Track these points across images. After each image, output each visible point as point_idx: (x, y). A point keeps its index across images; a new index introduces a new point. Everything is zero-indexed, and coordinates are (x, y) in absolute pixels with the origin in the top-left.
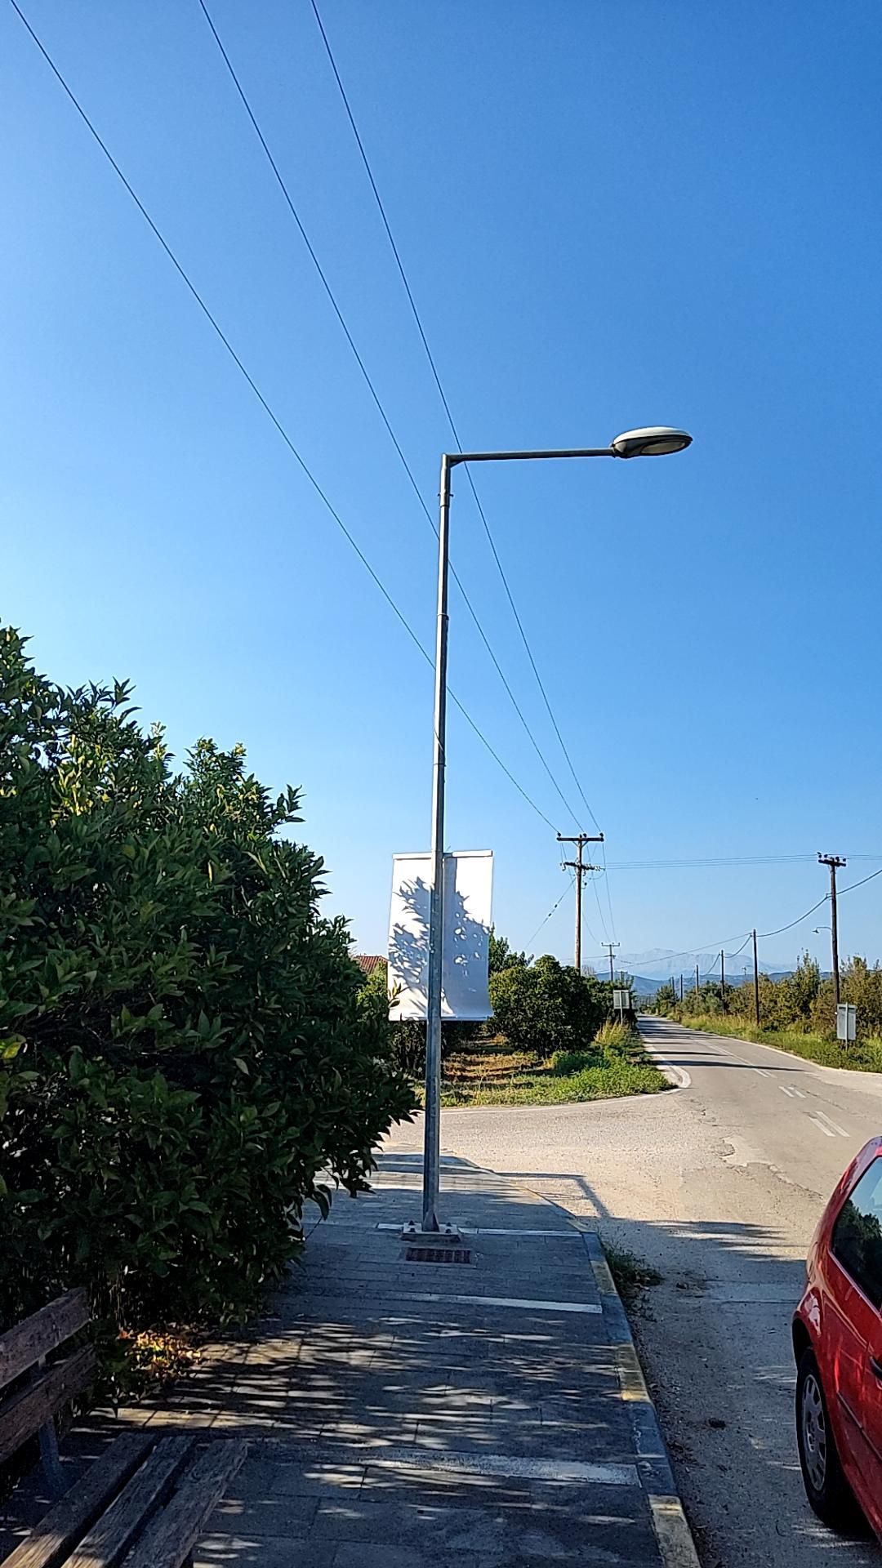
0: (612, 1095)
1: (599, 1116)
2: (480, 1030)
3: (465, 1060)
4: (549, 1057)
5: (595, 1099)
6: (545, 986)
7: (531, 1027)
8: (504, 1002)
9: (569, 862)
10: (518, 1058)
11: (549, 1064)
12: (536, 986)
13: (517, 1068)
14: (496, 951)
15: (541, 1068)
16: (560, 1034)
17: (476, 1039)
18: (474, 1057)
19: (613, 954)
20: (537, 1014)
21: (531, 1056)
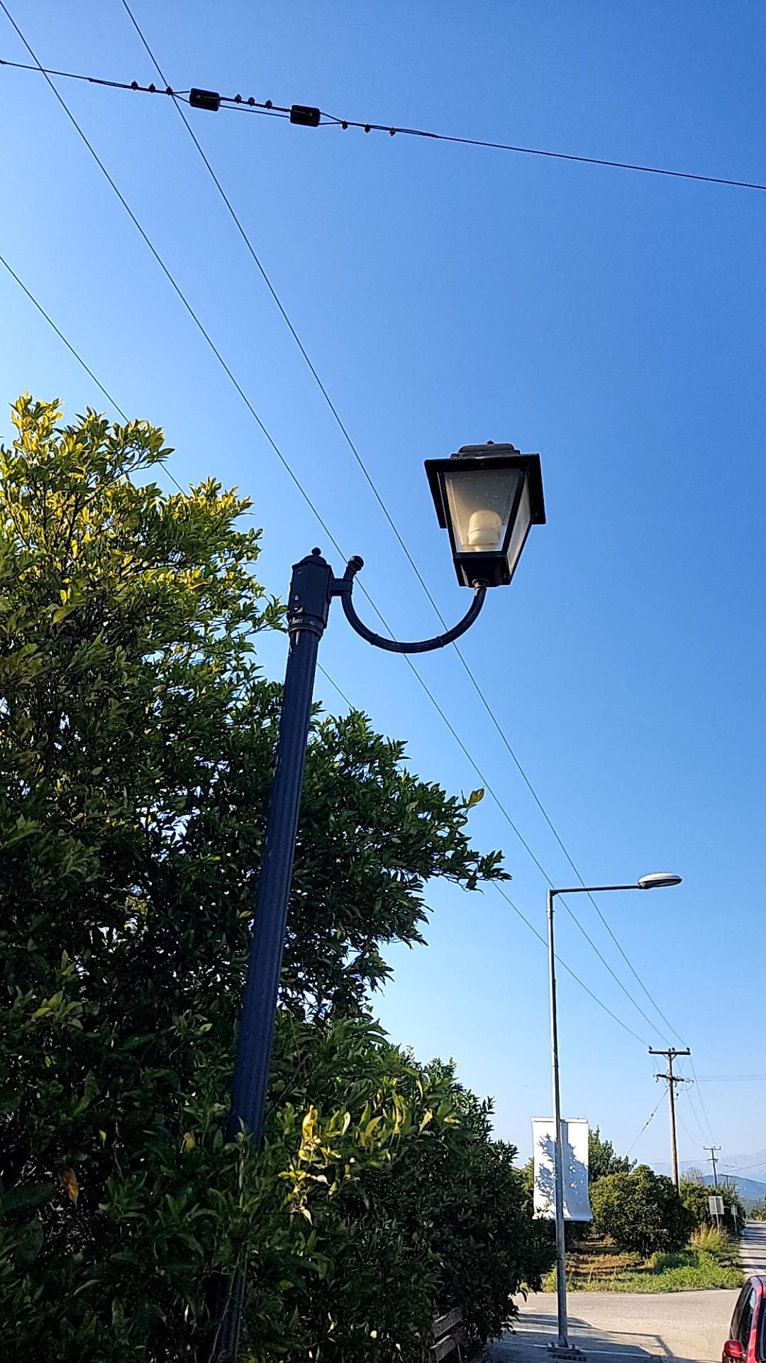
0: (696, 1288)
1: (682, 1302)
2: (590, 1232)
3: (578, 1259)
4: (650, 1258)
5: (681, 1291)
6: (643, 1192)
7: (633, 1230)
8: (609, 1207)
9: (662, 1074)
10: (625, 1258)
11: (650, 1264)
12: (634, 1193)
13: (622, 1267)
14: (602, 1155)
15: (643, 1267)
16: (658, 1236)
17: (586, 1240)
18: (586, 1256)
19: (715, 1157)
20: (637, 1218)
21: (635, 1255)
